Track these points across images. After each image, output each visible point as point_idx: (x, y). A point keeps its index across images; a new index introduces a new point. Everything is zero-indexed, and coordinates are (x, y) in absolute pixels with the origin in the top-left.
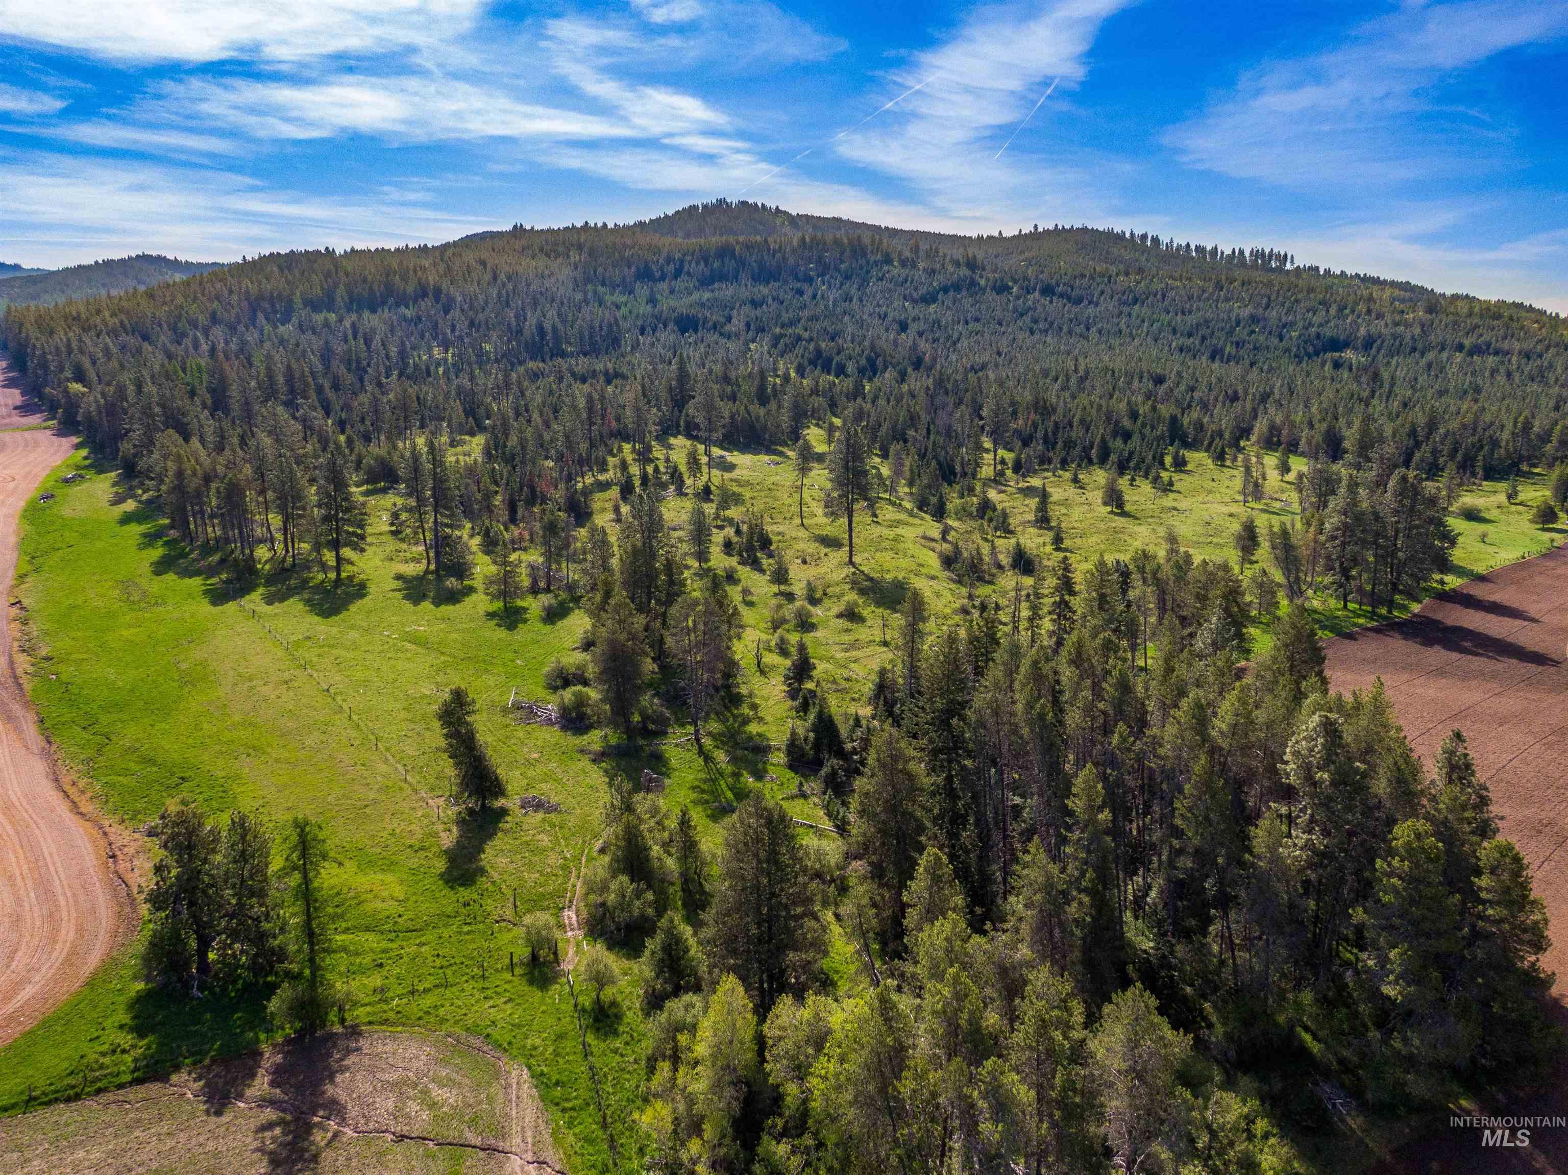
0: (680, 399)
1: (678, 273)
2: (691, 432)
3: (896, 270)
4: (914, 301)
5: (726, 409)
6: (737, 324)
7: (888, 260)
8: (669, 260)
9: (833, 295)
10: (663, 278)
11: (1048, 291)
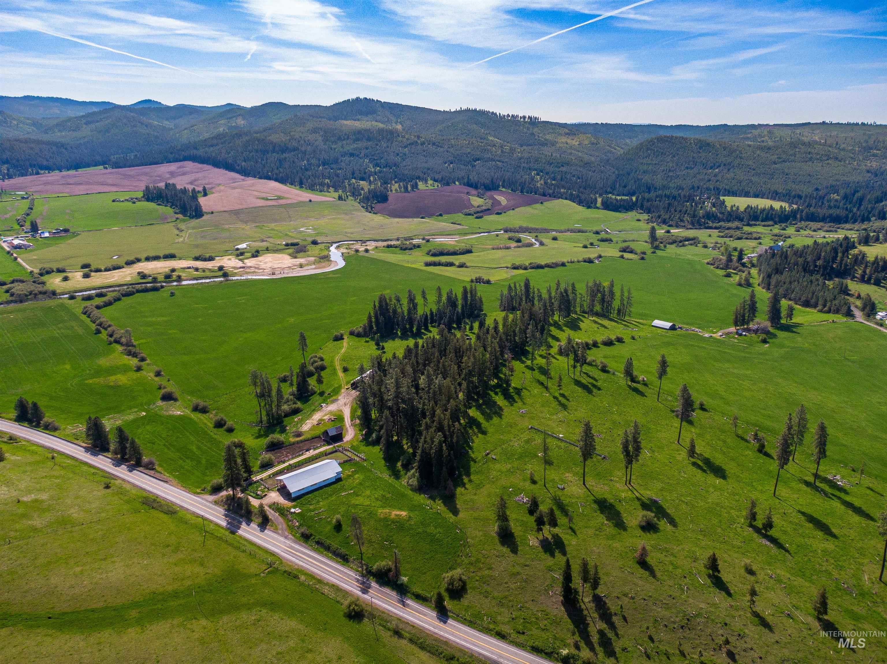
0: (353, 174)
1: (348, 138)
2: (355, 179)
3: (400, 139)
4: (402, 147)
5: (360, 175)
6: (362, 155)
7: (399, 136)
8: (346, 134)
9: (385, 145)
10: (344, 140)
11: (434, 144)
